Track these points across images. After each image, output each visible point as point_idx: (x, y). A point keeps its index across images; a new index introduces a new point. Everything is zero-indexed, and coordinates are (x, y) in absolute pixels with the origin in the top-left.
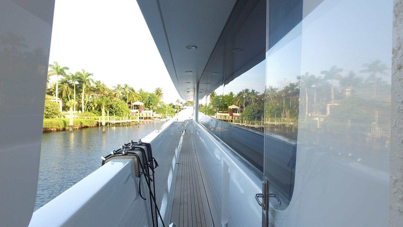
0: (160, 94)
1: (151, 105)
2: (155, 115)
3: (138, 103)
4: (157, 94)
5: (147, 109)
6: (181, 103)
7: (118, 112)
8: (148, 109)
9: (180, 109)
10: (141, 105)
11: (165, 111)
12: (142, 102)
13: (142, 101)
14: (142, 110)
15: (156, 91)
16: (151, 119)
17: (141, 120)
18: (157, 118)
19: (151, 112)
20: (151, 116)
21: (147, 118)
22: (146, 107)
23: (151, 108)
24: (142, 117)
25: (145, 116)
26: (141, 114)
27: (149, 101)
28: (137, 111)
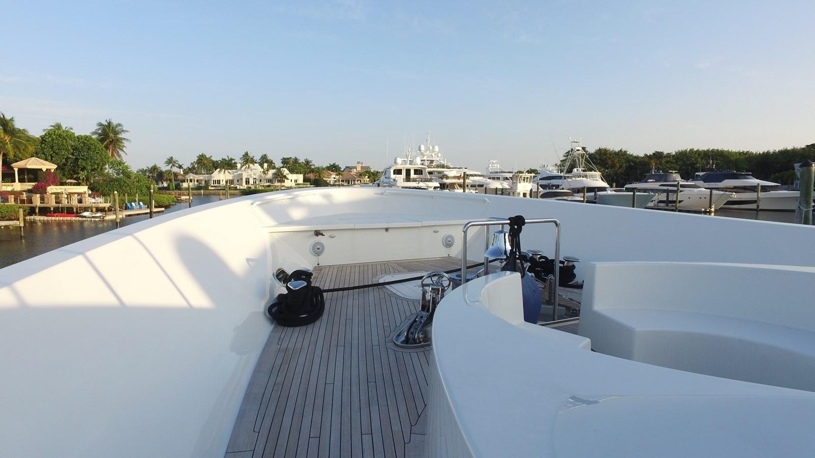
0: (113, 141)
1: (82, 170)
2: (89, 201)
3: (33, 163)
4: (102, 140)
5: (70, 181)
6: (180, 167)
9: (177, 182)
10: (44, 170)
11: (128, 188)
12: (52, 159)
13: (50, 158)
14: (50, 185)
15: (100, 131)
16: (73, 213)
17: (36, 217)
18: (92, 211)
19: (84, 189)
20: (74, 202)
21: (58, 211)
22: (64, 175)
23: (81, 178)
24: (39, 208)
25: (52, 203)
26: (38, 196)
27: (77, 159)
28: (30, 188)
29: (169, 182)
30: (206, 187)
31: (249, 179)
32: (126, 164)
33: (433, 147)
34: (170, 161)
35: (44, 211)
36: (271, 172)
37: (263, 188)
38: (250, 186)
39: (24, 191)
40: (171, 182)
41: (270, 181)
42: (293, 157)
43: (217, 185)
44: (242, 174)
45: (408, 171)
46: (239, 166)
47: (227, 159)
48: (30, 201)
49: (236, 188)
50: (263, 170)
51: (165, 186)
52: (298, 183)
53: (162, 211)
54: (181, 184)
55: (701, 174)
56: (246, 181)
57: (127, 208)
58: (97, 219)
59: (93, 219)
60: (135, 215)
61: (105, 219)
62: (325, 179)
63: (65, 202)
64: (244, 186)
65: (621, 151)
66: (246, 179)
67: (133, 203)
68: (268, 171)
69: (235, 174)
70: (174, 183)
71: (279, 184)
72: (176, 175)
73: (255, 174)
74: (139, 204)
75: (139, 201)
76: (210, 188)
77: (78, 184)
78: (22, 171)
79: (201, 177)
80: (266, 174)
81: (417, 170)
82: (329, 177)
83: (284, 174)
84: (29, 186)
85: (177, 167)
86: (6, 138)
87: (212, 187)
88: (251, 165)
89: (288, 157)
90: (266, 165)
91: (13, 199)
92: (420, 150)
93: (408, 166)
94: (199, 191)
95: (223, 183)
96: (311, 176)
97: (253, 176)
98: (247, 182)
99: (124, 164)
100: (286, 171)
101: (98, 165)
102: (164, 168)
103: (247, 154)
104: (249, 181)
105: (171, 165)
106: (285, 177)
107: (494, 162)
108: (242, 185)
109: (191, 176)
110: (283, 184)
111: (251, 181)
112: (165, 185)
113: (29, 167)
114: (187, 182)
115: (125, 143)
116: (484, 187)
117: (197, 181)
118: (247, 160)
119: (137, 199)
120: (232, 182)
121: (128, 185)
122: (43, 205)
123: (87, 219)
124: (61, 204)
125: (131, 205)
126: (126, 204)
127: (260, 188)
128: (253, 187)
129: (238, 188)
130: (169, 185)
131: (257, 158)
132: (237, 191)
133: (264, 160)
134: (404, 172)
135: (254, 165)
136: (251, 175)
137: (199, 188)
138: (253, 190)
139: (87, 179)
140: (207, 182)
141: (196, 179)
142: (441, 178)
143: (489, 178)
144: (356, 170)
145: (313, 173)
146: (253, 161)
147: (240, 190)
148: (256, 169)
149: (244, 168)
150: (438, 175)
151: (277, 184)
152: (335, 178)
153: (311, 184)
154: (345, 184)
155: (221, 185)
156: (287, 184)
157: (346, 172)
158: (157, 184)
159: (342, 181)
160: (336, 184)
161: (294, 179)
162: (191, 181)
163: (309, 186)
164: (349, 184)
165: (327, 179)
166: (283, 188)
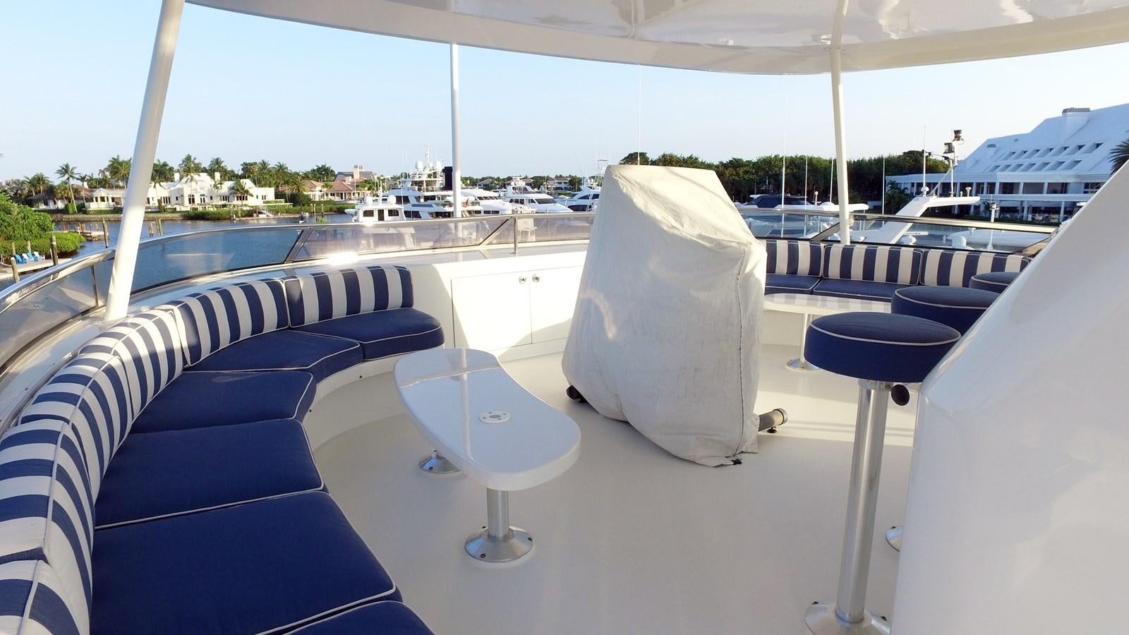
29: (66, 202)
31: (193, 196)
33: (434, 162)
34: (65, 170)
36: (227, 185)
37: (216, 209)
38: (195, 206)
40: (70, 202)
41: (225, 198)
42: (259, 161)
44: (182, 189)
45: (381, 213)
46: (177, 176)
47: (160, 163)
49: (174, 211)
50: (214, 183)
51: (60, 207)
52: (267, 200)
54: (86, 204)
55: (755, 196)
56: (190, 199)
62: (305, 193)
64: (187, 207)
65: (691, 157)
66: (190, 196)
67: (24, 255)
68: (221, 184)
69: (172, 189)
70: (75, 204)
71: (239, 202)
72: (76, 191)
75: (33, 251)
79: (118, 193)
80: (217, 188)
81: (392, 210)
82: (312, 189)
83: (246, 189)
85: (77, 179)
88: (196, 177)
89: (252, 161)
90: (217, 175)
94: (116, 216)
95: (154, 203)
96: (287, 190)
97: (199, 190)
98: (192, 200)
100: (247, 184)
103: (188, 158)
104: (193, 199)
105: (67, 176)
106: (247, 192)
108: (183, 204)
109: (101, 192)
110: (245, 202)
111: (197, 200)
112: (60, 205)
114: (97, 201)
116: (499, 215)
117: (113, 199)
118: (190, 167)
119: (29, 248)
120: (168, 200)
126: (14, 256)
127: (212, 209)
128: (200, 209)
129: (178, 209)
130: (66, 206)
131: (207, 164)
132: (177, 215)
133: (216, 166)
135: (198, 175)
136: (196, 190)
137: (116, 211)
138: (201, 213)
141: (110, 197)
142: (444, 205)
143: (511, 201)
144: (353, 177)
145: (288, 184)
146: (198, 169)
147: (180, 212)
148: (203, 181)
149: (184, 180)
150: (439, 202)
151: (236, 202)
152: (321, 191)
153: (286, 202)
154: (337, 199)
155: (151, 205)
156: (251, 202)
157: (337, 181)
158: (46, 204)
159: (333, 195)
160: (322, 200)
161: (260, 196)
162: (103, 199)
163: (283, 204)
164: (342, 198)
165: (309, 193)
166: (245, 208)
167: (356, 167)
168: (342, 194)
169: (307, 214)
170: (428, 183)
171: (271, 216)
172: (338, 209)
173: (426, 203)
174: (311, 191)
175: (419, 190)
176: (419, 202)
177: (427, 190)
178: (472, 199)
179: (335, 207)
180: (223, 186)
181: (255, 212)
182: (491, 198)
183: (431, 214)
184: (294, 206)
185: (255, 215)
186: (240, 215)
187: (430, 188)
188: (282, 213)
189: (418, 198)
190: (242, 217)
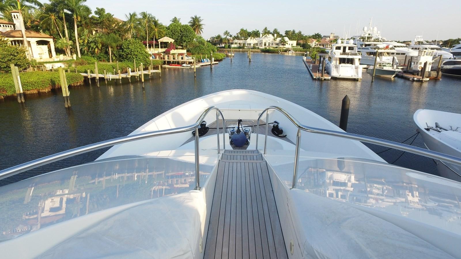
0: (197, 26)
1: (184, 42)
2: (186, 59)
3: (166, 39)
4: (192, 26)
5: (179, 47)
6: (231, 36)
7: (129, 56)
8: (181, 47)
9: (229, 44)
10: (169, 42)
12: (172, 37)
14: (172, 50)
15: (192, 21)
16: (179, 64)
17: (166, 65)
18: (187, 64)
19: (184, 51)
20: (180, 60)
21: (174, 63)
22: (177, 44)
23: (184, 45)
24: (167, 61)
25: (172, 60)
26: (167, 56)
27: (182, 37)
28: (164, 51)
29: (225, 44)
30: (243, 48)
31: (266, 43)
32: (203, 38)
33: (373, 28)
34: (226, 33)
35: (169, 63)
36: (279, 39)
37: (273, 48)
38: (266, 47)
39: (162, 52)
41: (277, 44)
42: (292, 30)
43: (249, 46)
44: (262, 40)
45: (345, 48)
46: (261, 35)
47: (255, 31)
48: (164, 59)
49: (258, 48)
50: (274, 38)
52: (293, 46)
53: (217, 63)
54: (231, 45)
57: (201, 62)
58: (189, 68)
59: (187, 68)
60: (205, 65)
61: (192, 67)
63: (176, 60)
64: (263, 47)
67: (204, 59)
68: (276, 38)
69: (259, 40)
70: (227, 45)
71: (282, 46)
72: (228, 40)
73: (269, 40)
74: (207, 60)
75: (207, 58)
76: (245, 48)
77: (182, 49)
78: (161, 43)
79: (241, 42)
80: (275, 40)
81: (350, 47)
84: (164, 50)
85: (229, 36)
86: (156, 29)
87: (246, 47)
88: (267, 35)
89: (289, 30)
90: (275, 35)
91: (158, 57)
92: (363, 30)
93: (345, 45)
94: (239, 49)
95: (252, 45)
96: (301, 42)
97: (268, 41)
98: (265, 45)
99: (202, 38)
100: (286, 39)
101: (190, 39)
102: (223, 37)
103: (266, 28)
104: (266, 44)
105: (226, 35)
106: (286, 42)
107: (419, 37)
108: (262, 46)
109: (236, 41)
110: (284, 46)
111: (267, 45)
112: (223, 45)
113: (164, 41)
114: (234, 44)
115: (203, 27)
116: (405, 55)
117: (239, 44)
118: (266, 32)
119: (206, 57)
120: (257, 44)
121: (203, 49)
122: (168, 60)
123: (184, 67)
124: (175, 59)
125: (203, 60)
126: (201, 60)
127: (272, 48)
128: (268, 48)
130: (225, 46)
131: (272, 31)
132: (259, 50)
133: (276, 32)
134: (342, 49)
135: (269, 35)
136: (267, 41)
137: (240, 48)
138: (268, 50)
139: (186, 47)
140: (244, 44)
141: (238, 43)
142: (375, 49)
143: (412, 49)
144: (330, 38)
145: (302, 40)
146: (269, 33)
147: (260, 49)
148: (270, 38)
149: (264, 36)
150: (373, 47)
151: (281, 46)
152: (315, 43)
153: (300, 47)
154: (322, 47)
155: (251, 46)
156: (287, 46)
157: (323, 40)
158: (219, 45)
159: (320, 45)
160: (315, 47)
161: (291, 44)
162: (236, 43)
163: (299, 48)
164: (324, 47)
165: (310, 44)
166: (284, 49)
167: (332, 34)
168: (324, 45)
169: (308, 52)
170: (368, 38)
171: (294, 52)
172: (322, 51)
173: (366, 48)
174: (311, 43)
175: (363, 41)
176: (362, 47)
177: (367, 41)
178: (390, 46)
179: (320, 50)
180: (277, 39)
181: (288, 50)
182: (402, 47)
183: (368, 53)
184: (303, 49)
185: (287, 51)
186: (282, 51)
187: (369, 40)
188: (298, 51)
189: (362, 45)
190: (283, 52)
